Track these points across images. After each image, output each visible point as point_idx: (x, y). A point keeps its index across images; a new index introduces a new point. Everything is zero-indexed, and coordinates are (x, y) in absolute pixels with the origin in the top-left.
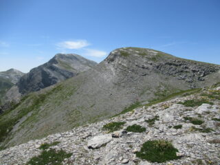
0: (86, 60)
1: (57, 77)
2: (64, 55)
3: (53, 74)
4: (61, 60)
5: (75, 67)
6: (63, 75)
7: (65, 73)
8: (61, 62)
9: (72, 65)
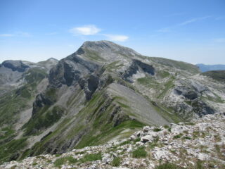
0: (119, 47)
1: (80, 71)
2: (94, 42)
3: (76, 67)
4: (90, 49)
5: (105, 57)
6: (87, 68)
7: (90, 66)
8: (88, 52)
9: (101, 55)
